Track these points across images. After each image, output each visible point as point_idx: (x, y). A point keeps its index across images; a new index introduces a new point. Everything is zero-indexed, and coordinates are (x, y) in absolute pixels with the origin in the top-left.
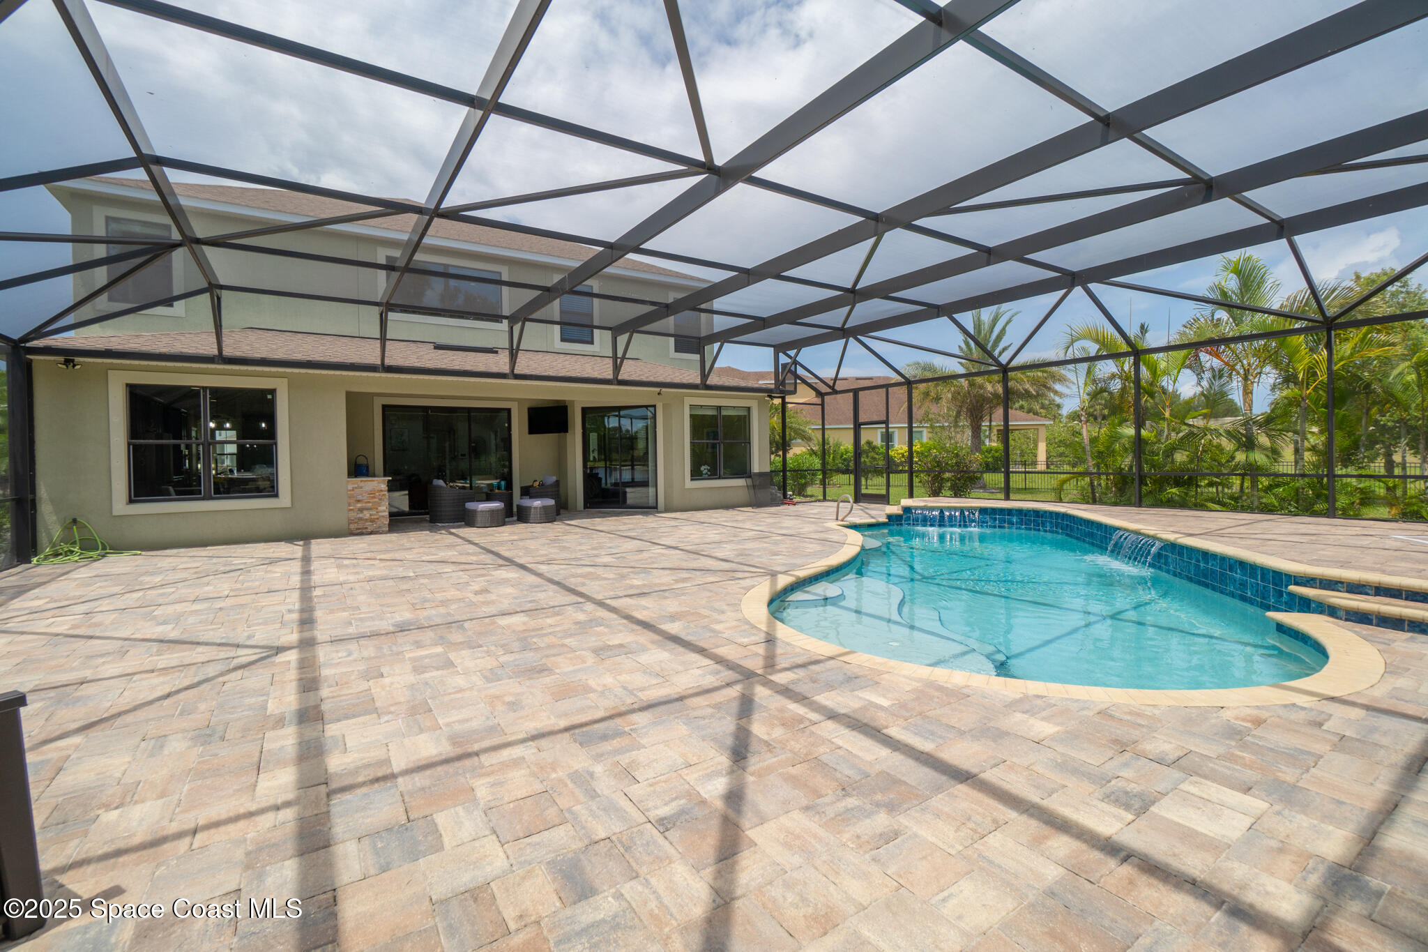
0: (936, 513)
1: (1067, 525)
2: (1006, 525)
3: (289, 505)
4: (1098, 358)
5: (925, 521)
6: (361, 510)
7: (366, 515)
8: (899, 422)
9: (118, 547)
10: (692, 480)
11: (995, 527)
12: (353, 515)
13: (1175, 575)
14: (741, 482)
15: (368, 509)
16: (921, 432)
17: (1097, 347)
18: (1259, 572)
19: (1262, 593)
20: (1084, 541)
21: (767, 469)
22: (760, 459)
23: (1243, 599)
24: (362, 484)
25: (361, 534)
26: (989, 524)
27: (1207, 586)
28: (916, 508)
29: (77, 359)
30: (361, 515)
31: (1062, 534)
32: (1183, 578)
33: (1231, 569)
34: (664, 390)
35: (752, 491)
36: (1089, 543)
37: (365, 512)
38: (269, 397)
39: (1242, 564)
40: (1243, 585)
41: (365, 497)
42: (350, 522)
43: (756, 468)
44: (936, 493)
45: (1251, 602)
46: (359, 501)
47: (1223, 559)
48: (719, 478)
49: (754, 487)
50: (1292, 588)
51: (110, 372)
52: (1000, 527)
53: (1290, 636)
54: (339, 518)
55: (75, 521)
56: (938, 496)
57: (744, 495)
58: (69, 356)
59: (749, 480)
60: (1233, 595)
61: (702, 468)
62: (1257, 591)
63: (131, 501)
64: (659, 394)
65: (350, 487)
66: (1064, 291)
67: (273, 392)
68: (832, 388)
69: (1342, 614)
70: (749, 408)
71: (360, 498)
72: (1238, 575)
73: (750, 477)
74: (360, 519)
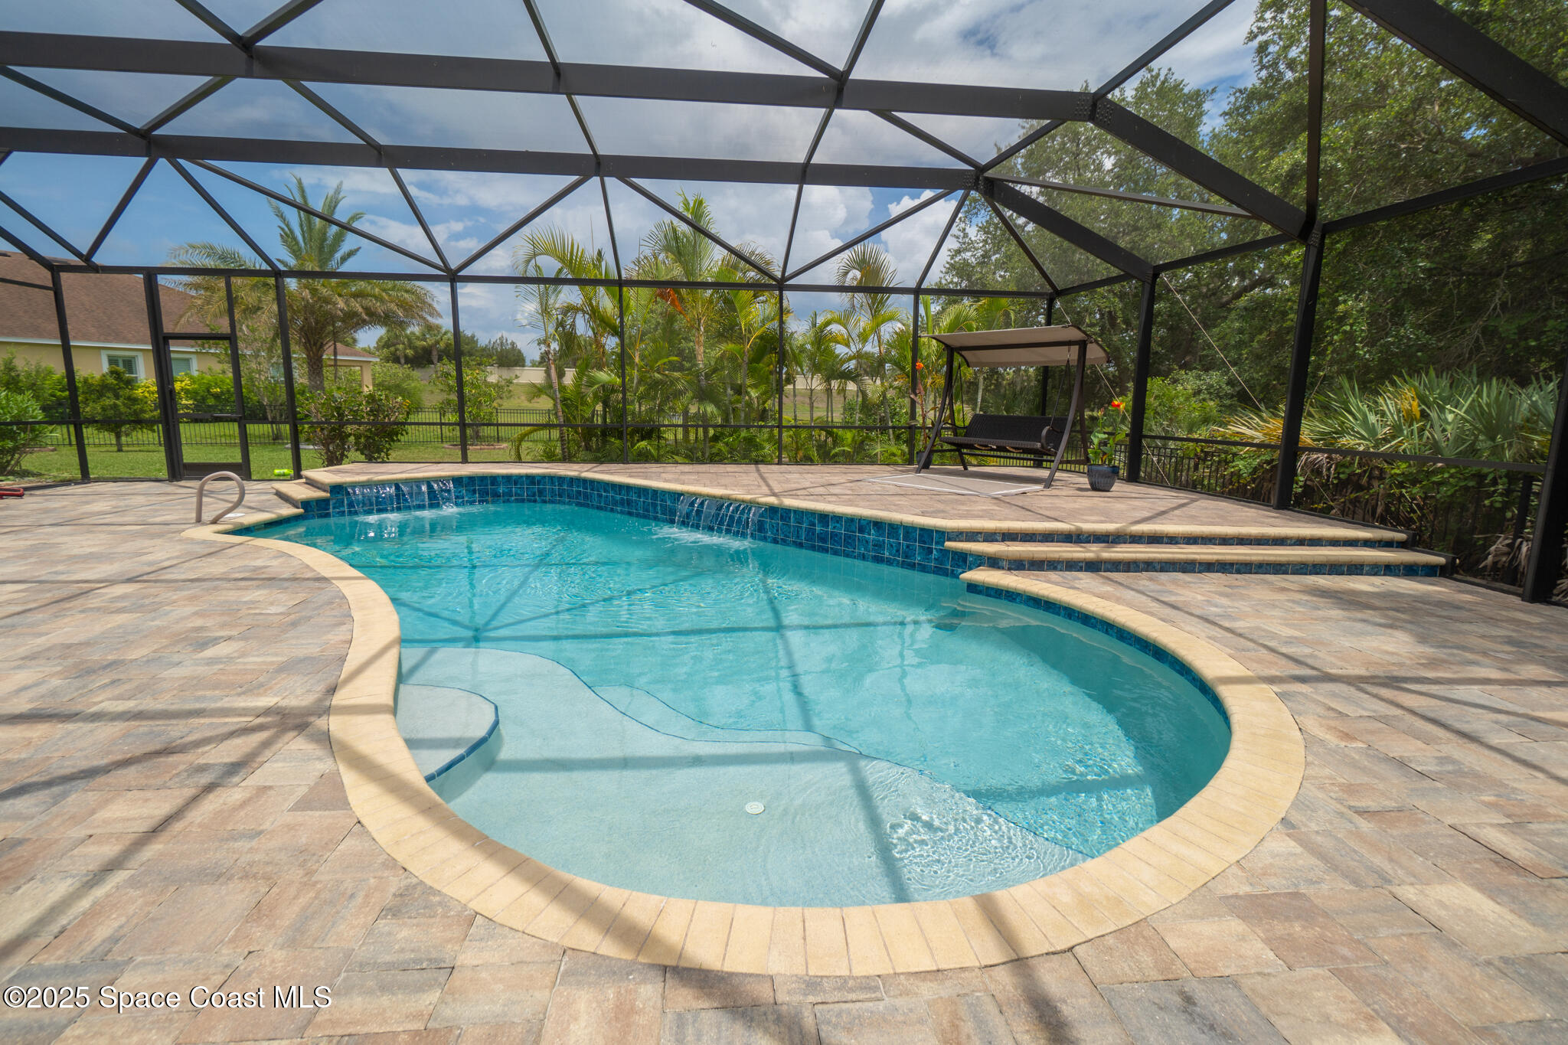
0: (392, 490)
1: (579, 493)
4: (558, 281)
5: (380, 505)
8: (137, 342)
11: (474, 503)
13: (775, 541)
16: (188, 360)
17: (559, 265)
18: (901, 532)
19: (904, 552)
20: (612, 510)
23: (878, 560)
27: (826, 550)
28: (354, 485)
31: (569, 503)
32: (788, 545)
33: (861, 530)
36: (622, 512)
39: (878, 524)
40: (879, 546)
44: (333, 460)
45: (889, 562)
47: (851, 520)
50: (948, 544)
52: (480, 502)
53: (988, 595)
56: (339, 463)
60: (864, 558)
62: (898, 551)
66: (574, 178)
68: (87, 258)
69: (1005, 564)
72: (872, 536)
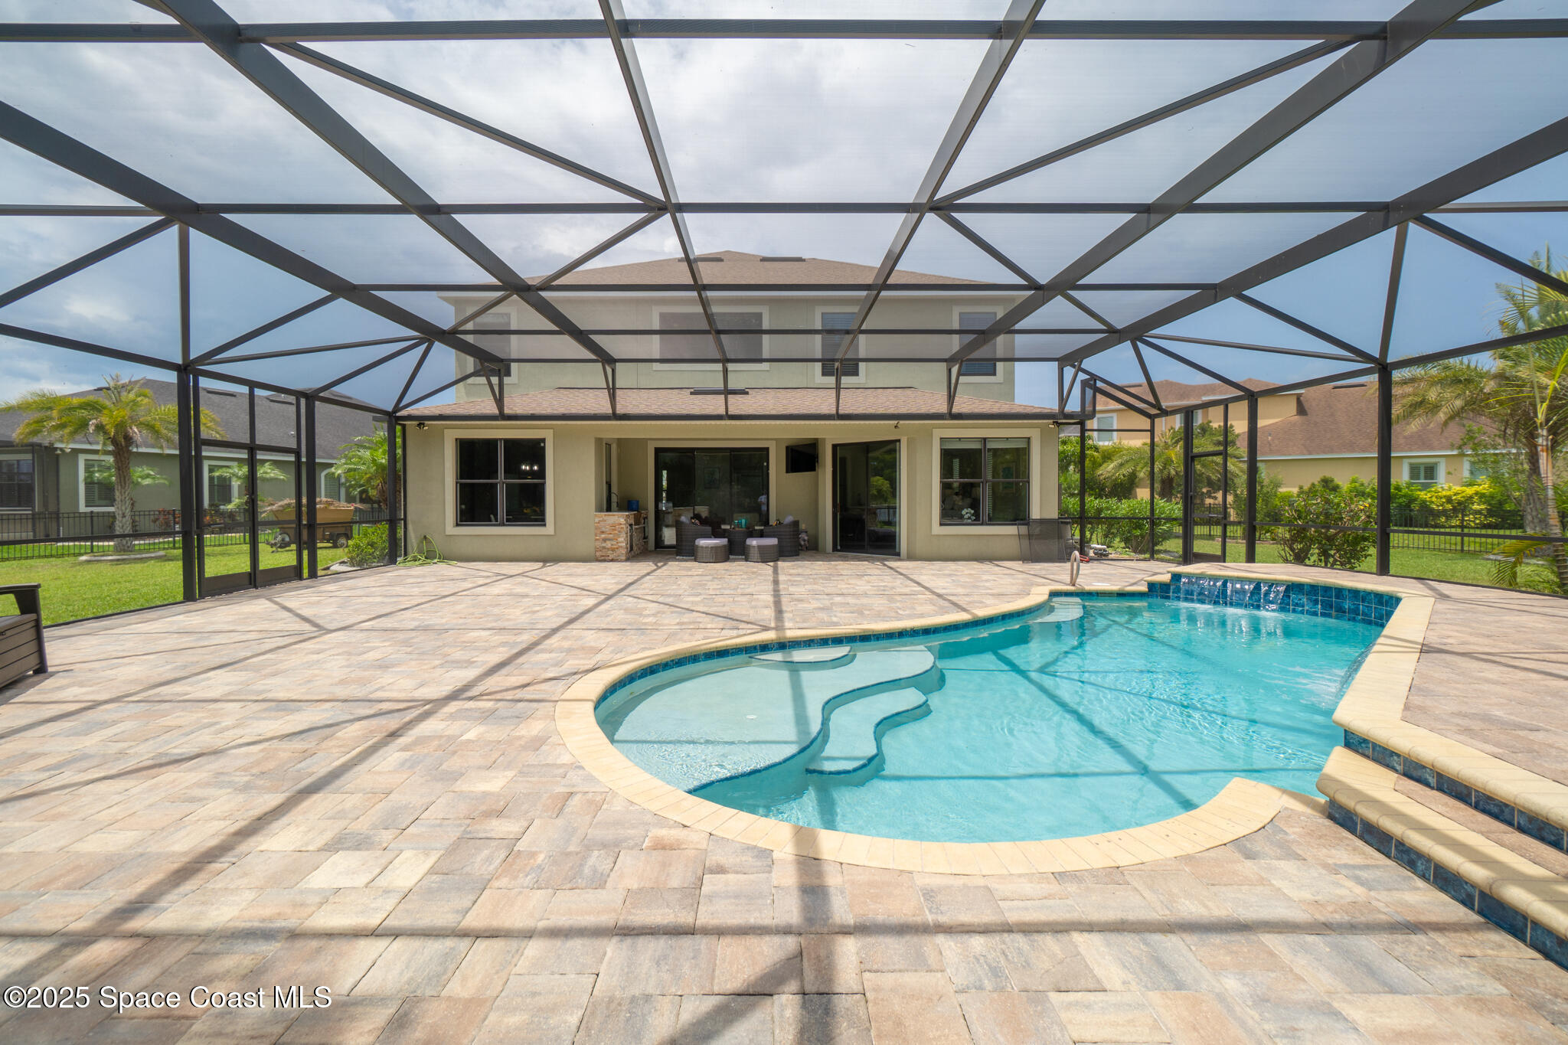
2: (1334, 613)
3: (552, 533)
5: (1203, 595)
6: (605, 540)
7: (608, 544)
9: (446, 558)
10: (941, 525)
11: (1315, 614)
12: (599, 544)
14: (1011, 530)
15: (609, 540)
21: (1054, 514)
22: (1042, 503)
24: (605, 518)
25: (605, 561)
26: (1306, 608)
29: (426, 422)
30: (604, 545)
34: (901, 422)
35: (1026, 542)
37: (608, 542)
38: (542, 445)
41: (607, 529)
42: (597, 550)
43: (1036, 513)
46: (603, 532)
48: (982, 524)
49: (1030, 536)
51: (446, 430)
52: (1323, 615)
54: (586, 545)
55: (425, 537)
57: (1014, 546)
58: (421, 420)
59: (1024, 529)
61: (964, 512)
63: (457, 525)
64: (896, 427)
65: (597, 520)
67: (543, 440)
68: (1159, 408)
70: (1029, 438)
71: (603, 529)
73: (1027, 524)
74: (604, 548)
